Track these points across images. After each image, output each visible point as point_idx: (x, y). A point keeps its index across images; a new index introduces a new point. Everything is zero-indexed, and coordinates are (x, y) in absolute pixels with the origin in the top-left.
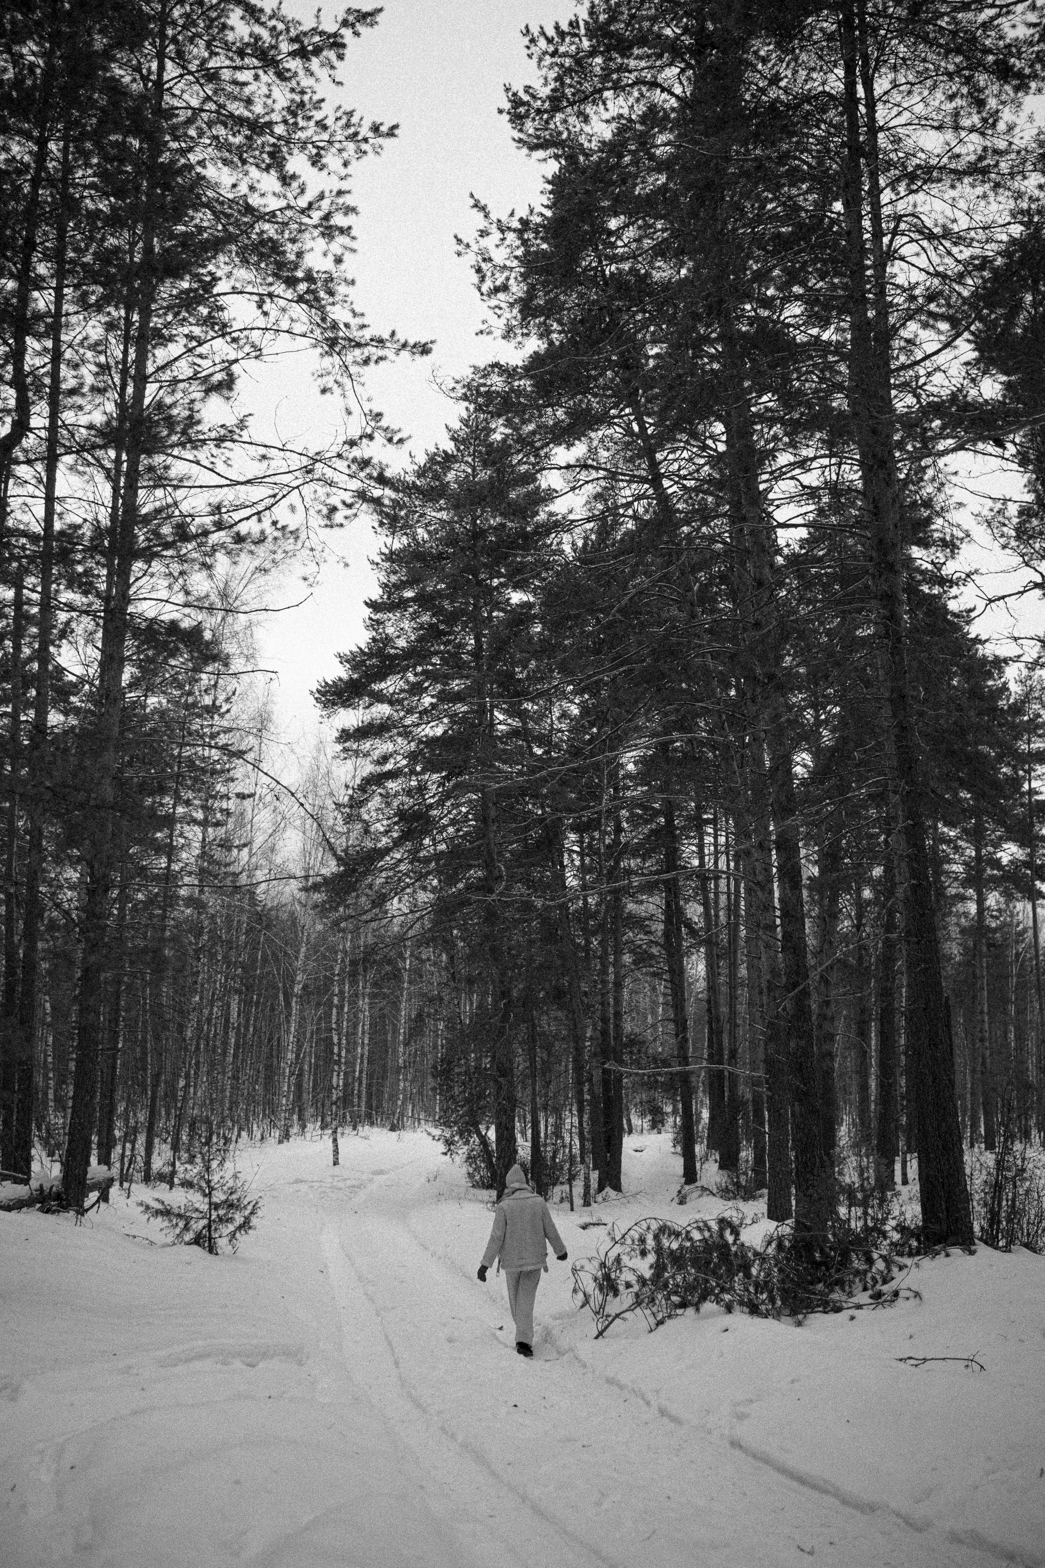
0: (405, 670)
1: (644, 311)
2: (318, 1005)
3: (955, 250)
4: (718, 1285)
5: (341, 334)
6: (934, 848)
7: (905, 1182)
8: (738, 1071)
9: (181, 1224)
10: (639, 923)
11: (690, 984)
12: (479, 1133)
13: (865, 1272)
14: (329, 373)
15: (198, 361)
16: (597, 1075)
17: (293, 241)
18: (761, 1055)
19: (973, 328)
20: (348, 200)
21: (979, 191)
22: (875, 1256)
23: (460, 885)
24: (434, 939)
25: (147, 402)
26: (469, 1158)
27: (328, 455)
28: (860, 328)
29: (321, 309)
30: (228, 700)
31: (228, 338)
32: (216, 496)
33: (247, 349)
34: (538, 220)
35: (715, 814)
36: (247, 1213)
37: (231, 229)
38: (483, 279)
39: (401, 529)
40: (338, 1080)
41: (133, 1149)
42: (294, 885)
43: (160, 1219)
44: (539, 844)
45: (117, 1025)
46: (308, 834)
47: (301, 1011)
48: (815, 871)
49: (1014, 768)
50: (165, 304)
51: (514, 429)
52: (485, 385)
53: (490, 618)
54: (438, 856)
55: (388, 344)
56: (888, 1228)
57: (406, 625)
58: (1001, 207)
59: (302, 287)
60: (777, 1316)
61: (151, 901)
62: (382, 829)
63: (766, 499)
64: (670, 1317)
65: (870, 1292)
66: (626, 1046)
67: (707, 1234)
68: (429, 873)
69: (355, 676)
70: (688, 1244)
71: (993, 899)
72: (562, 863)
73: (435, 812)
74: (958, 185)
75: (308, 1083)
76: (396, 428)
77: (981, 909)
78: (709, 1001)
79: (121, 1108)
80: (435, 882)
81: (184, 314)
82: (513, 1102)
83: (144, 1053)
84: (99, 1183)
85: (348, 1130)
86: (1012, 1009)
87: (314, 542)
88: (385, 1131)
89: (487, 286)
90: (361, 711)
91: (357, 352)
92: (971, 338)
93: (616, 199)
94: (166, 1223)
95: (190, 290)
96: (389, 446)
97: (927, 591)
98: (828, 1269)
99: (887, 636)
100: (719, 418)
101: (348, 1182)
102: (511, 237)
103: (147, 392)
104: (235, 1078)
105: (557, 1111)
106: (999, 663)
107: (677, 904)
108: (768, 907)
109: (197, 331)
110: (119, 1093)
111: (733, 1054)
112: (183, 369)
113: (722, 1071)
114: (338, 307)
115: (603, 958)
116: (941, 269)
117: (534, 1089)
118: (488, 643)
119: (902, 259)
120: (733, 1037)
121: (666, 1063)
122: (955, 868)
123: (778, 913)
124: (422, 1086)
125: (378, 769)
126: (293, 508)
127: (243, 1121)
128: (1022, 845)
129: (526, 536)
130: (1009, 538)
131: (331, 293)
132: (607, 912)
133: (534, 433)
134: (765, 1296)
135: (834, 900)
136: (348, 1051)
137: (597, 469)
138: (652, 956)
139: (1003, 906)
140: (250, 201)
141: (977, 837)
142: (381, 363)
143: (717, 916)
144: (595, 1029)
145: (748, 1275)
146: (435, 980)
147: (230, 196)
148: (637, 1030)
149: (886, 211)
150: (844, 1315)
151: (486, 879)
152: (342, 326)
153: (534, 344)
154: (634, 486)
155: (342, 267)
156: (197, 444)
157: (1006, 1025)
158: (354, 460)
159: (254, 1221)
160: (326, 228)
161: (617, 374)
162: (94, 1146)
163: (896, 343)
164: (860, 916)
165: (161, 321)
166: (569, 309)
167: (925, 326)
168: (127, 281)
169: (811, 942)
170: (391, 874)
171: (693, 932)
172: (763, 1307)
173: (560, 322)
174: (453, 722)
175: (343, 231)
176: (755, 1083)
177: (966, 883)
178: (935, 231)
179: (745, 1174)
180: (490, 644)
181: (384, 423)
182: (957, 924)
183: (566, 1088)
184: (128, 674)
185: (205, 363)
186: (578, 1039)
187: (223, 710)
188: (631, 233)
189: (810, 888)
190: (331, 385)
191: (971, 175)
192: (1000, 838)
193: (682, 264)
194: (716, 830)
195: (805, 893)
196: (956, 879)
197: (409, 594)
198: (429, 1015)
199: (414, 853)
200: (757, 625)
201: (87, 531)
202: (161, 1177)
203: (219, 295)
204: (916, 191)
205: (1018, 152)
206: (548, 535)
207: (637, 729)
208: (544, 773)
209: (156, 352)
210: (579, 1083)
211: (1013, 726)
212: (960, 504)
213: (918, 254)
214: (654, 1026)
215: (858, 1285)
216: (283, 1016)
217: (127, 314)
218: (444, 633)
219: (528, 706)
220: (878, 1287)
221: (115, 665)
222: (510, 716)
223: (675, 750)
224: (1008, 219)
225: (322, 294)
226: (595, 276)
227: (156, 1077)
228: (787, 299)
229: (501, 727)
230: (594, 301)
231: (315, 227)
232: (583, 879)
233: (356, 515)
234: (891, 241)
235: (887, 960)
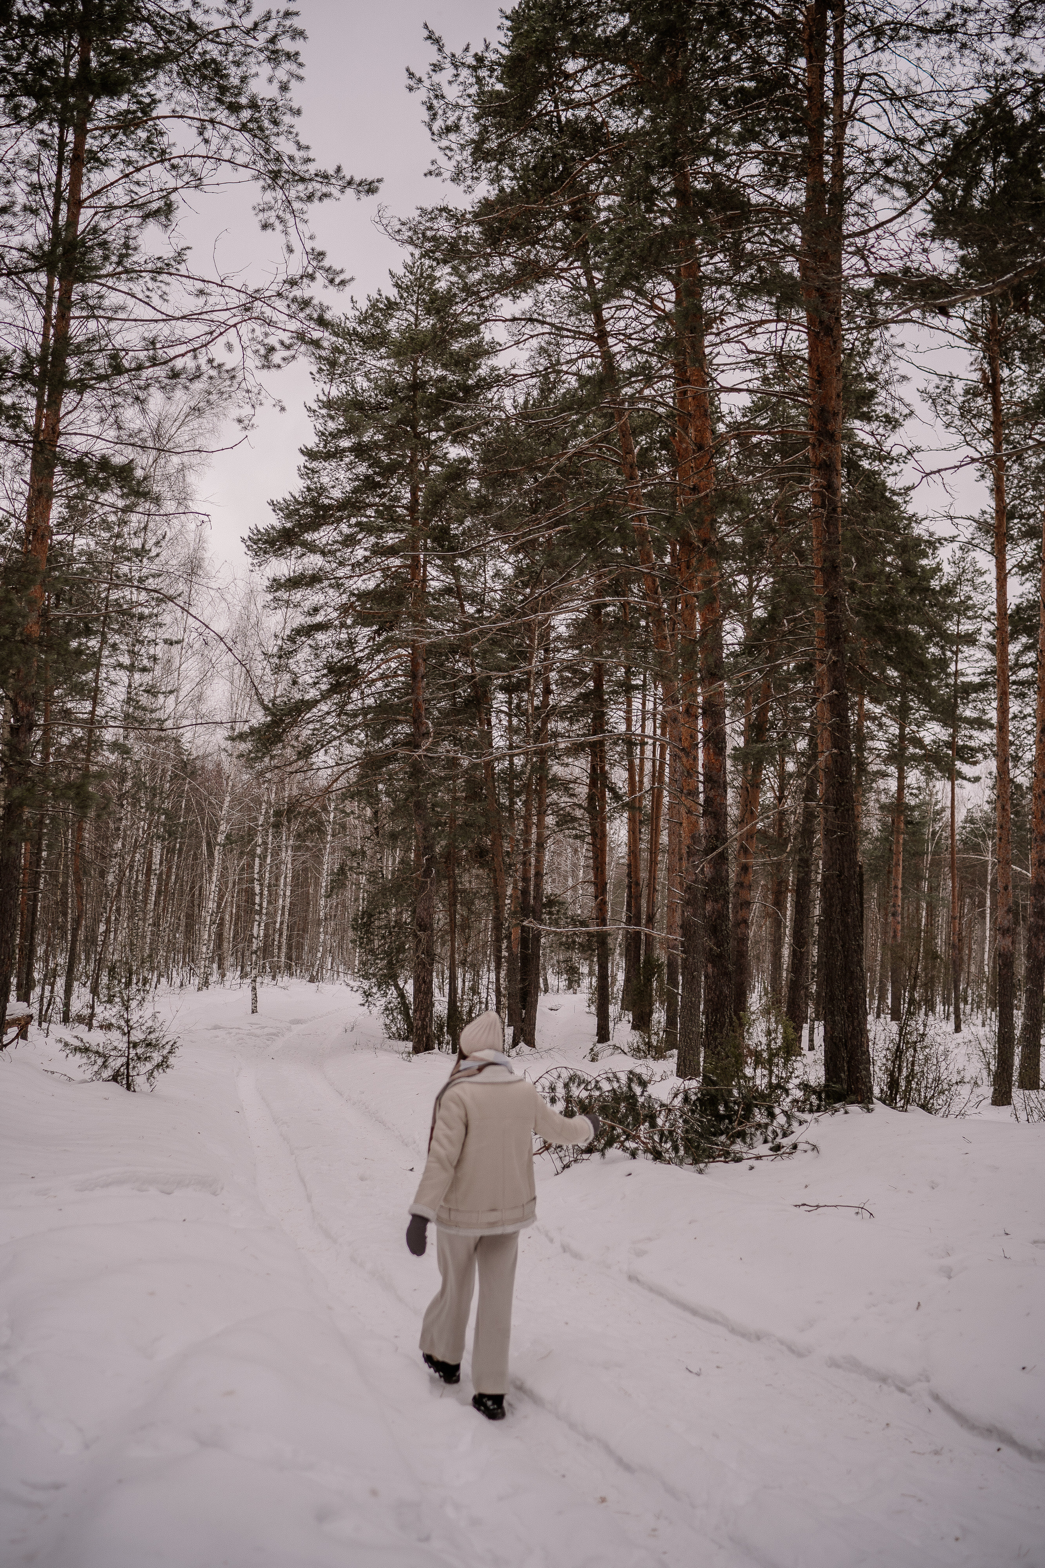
0: (339, 520)
1: (599, 162)
2: (242, 853)
3: (916, 113)
4: (624, 1132)
5: (285, 167)
6: (859, 725)
7: (811, 1048)
8: (655, 933)
9: (100, 1061)
10: (565, 786)
11: (612, 849)
12: (397, 986)
13: (766, 1126)
14: (271, 208)
15: (135, 188)
16: (516, 933)
17: (237, 64)
18: (678, 920)
19: (929, 197)
20: (296, 22)
21: (944, 51)
22: (777, 1111)
23: (387, 741)
24: (359, 793)
25: (81, 228)
26: (387, 1009)
27: (267, 294)
28: (816, 191)
29: (265, 139)
30: (157, 544)
31: (167, 164)
32: (152, 331)
33: (187, 178)
34: (494, 57)
35: (644, 681)
36: (165, 1052)
37: (172, 46)
38: (434, 117)
39: (340, 376)
40: (258, 930)
41: (52, 991)
42: (221, 733)
43: (78, 1055)
44: (468, 702)
45: (38, 866)
46: (237, 683)
47: (224, 861)
48: (741, 742)
49: (942, 648)
50: (101, 124)
51: (460, 277)
52: (432, 229)
53: (427, 472)
54: (365, 711)
55: (333, 181)
56: (790, 1086)
57: (342, 475)
58: (966, 69)
59: (246, 114)
60: (681, 1162)
61: (75, 744)
62: (311, 681)
63: (711, 364)
64: (576, 1161)
65: (770, 1145)
66: (544, 906)
67: (616, 1085)
68: (355, 727)
69: (289, 525)
70: (597, 1093)
71: (914, 777)
72: (489, 723)
73: (362, 667)
74: (924, 43)
75: (229, 933)
76: (338, 269)
77: (901, 788)
78: (629, 866)
79: (40, 951)
80: (362, 736)
81: (121, 137)
82: (431, 956)
83: (65, 893)
84: (19, 1019)
85: (267, 979)
86: (925, 885)
87: (250, 383)
88: (304, 981)
89: (438, 125)
90: (293, 561)
91: (301, 187)
92: (928, 208)
93: (575, 40)
94: (85, 1060)
95: (128, 112)
96: (331, 287)
97: (867, 467)
98: (731, 1122)
99: (823, 506)
100: (669, 277)
101: (266, 1030)
102: (465, 73)
103: (82, 218)
104: (156, 924)
105: (475, 969)
106: (934, 544)
107: (602, 768)
108: (691, 772)
109: (134, 155)
110: (38, 938)
111: (650, 919)
112: (119, 195)
113: (638, 933)
114: (282, 138)
115: (527, 818)
116: (900, 133)
117: (453, 946)
118: (425, 497)
119: (862, 120)
120: (651, 903)
121: (583, 924)
122: (877, 744)
123: (701, 778)
124: (342, 938)
125: (309, 621)
126: (229, 347)
127: (162, 967)
128: (945, 725)
129: (467, 389)
130: (953, 416)
131: (275, 123)
132: (532, 772)
133: (480, 282)
134: (668, 1145)
135: (758, 770)
136: (269, 902)
137: (543, 323)
138: (574, 819)
139: (923, 785)
140: (193, 18)
141: (902, 714)
142: (326, 201)
143: (641, 782)
144: (515, 888)
145: (653, 1125)
146: (358, 833)
147: (172, 11)
148: (558, 892)
149: (848, 68)
150: (745, 1164)
151: (412, 735)
152: (286, 159)
153: (485, 190)
154: (579, 343)
155: (288, 95)
156: (133, 273)
157: (918, 900)
158: (295, 300)
159: (172, 1060)
160: (273, 52)
161: (567, 225)
162: (13, 988)
163: (850, 208)
164: (782, 789)
165: (97, 143)
166: (522, 156)
167: (882, 191)
168: (61, 97)
169: (733, 812)
170: (318, 726)
171: (617, 797)
172: (667, 1156)
173: (512, 168)
174: (385, 576)
175: (288, 56)
176: (669, 945)
177: (888, 760)
178: (897, 92)
179: (657, 1034)
180: (425, 498)
181: (326, 263)
182: (878, 801)
183: (484, 946)
184: (57, 511)
185: (143, 191)
186: (498, 897)
187: (153, 554)
188: (589, 77)
189: (735, 758)
190: (273, 220)
191: (937, 33)
192: (924, 718)
193: (639, 113)
194: (644, 696)
195: (729, 763)
196: (878, 756)
197: (345, 443)
198: (351, 868)
199: (342, 706)
200: (695, 489)
201: (18, 359)
202: (80, 1019)
203: (158, 118)
204: (882, 49)
205: (987, 11)
206: (489, 389)
207: (571, 591)
208: (475, 630)
209: (91, 176)
210: (498, 940)
211: (944, 607)
212: (904, 378)
213: (878, 116)
214: (574, 888)
215: (759, 1138)
216: (205, 866)
217: (61, 132)
218: (379, 485)
219: (461, 562)
220: (778, 1140)
221: (43, 501)
222: (445, 573)
223: (608, 615)
224: (972, 83)
225: (266, 124)
226: (551, 121)
227: (77, 921)
228: (743, 157)
229: (434, 583)
230: (548, 148)
231: (261, 50)
232: (510, 739)
233: (294, 357)
234: (853, 101)
235: (806, 832)
